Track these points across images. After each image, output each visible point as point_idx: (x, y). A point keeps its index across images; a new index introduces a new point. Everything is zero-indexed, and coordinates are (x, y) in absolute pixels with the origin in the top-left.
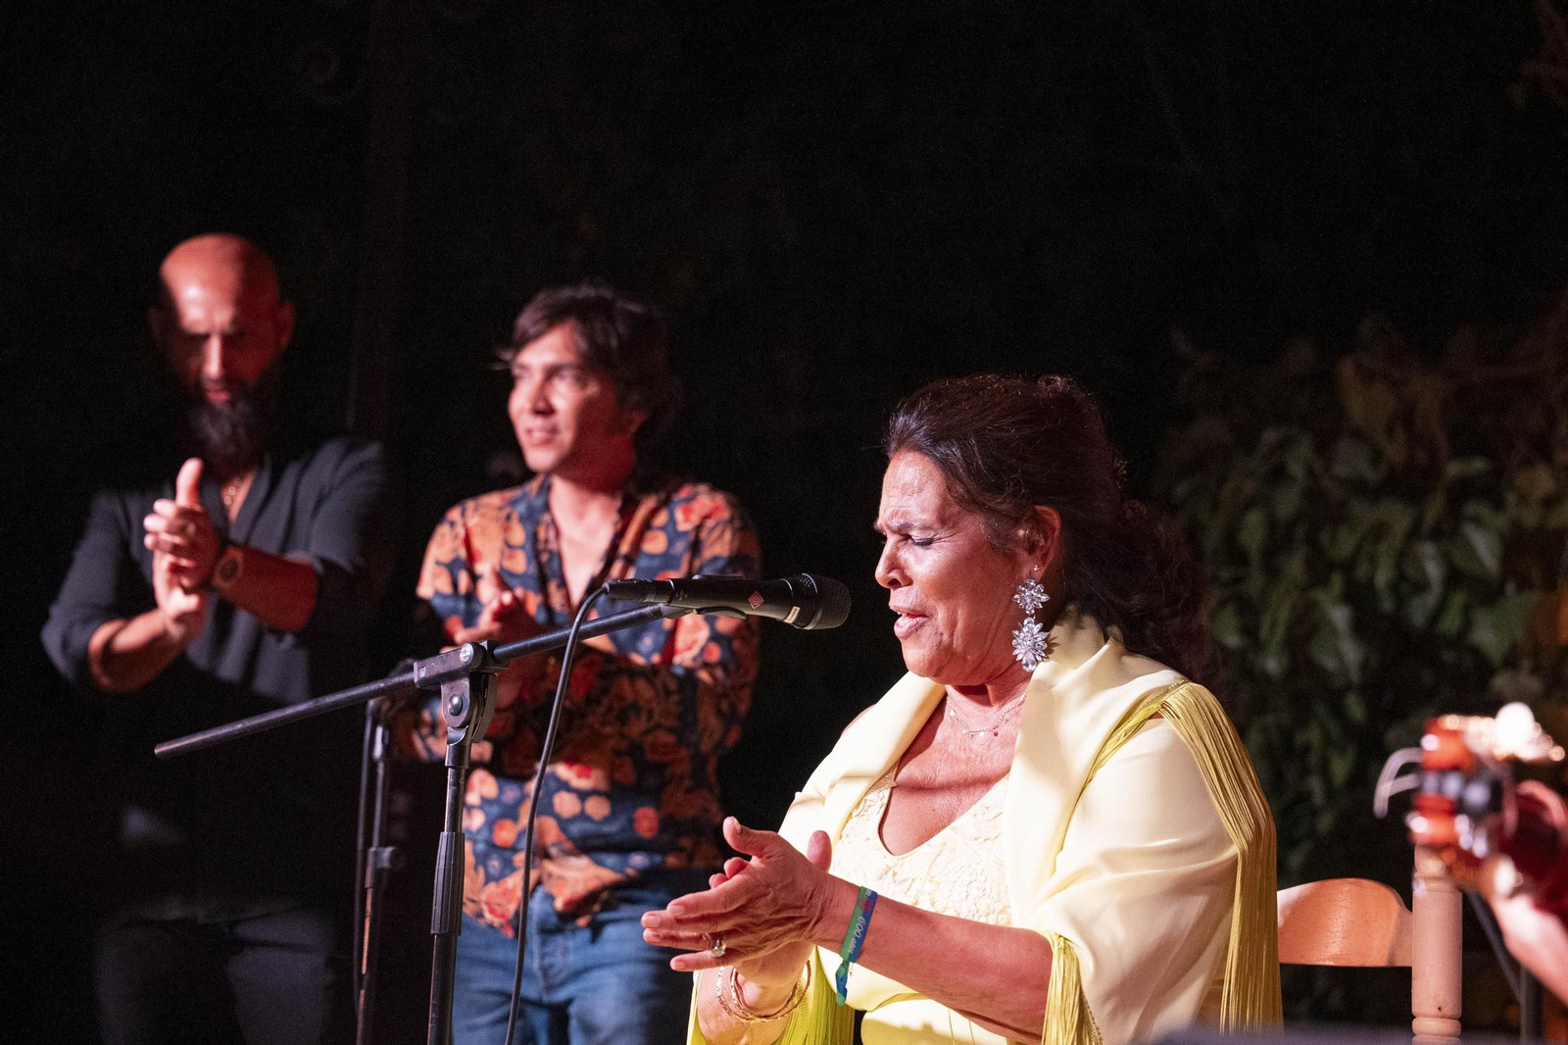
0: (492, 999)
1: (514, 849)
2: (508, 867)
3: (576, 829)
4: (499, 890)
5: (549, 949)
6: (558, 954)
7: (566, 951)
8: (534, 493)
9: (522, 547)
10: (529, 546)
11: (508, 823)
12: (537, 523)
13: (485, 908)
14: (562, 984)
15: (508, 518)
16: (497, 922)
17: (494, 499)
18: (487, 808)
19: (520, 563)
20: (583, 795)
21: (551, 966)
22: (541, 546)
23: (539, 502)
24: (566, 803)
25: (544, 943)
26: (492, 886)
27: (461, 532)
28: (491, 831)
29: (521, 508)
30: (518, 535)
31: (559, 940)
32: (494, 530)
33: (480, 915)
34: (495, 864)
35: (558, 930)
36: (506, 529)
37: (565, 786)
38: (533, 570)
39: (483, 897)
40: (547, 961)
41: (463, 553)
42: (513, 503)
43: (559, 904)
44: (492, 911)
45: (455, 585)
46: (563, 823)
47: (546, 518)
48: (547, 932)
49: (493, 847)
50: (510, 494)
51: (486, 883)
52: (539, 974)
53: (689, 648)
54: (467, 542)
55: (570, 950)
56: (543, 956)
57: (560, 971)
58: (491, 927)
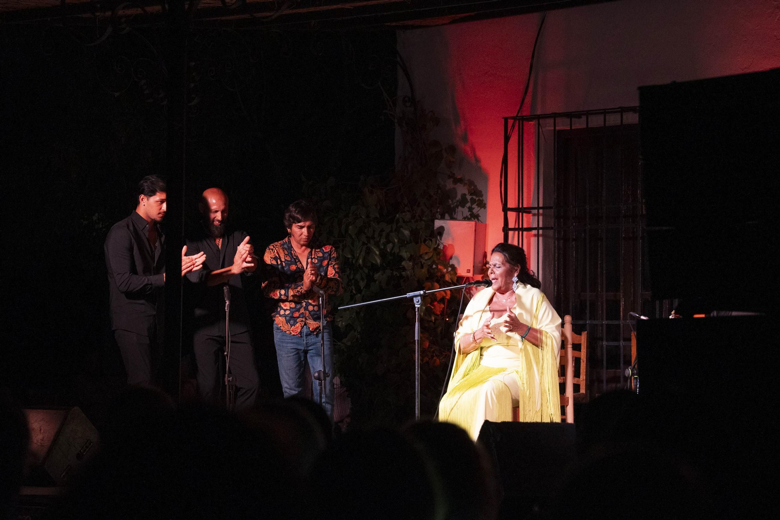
0: (293, 350)
1: (298, 318)
2: (295, 322)
3: (312, 313)
4: (295, 327)
9: (288, 255)
11: (297, 313)
13: (291, 331)
14: (310, 346)
18: (291, 310)
19: (289, 258)
20: (314, 306)
23: (289, 245)
24: (311, 308)
25: (306, 338)
27: (276, 251)
28: (293, 314)
30: (287, 252)
31: (309, 337)
33: (291, 333)
34: (292, 322)
35: (310, 335)
37: (311, 304)
38: (293, 260)
39: (291, 329)
40: (307, 341)
42: (283, 245)
43: (311, 329)
44: (293, 332)
45: (277, 263)
46: (310, 312)
48: (307, 335)
49: (292, 317)
51: (291, 327)
54: (277, 253)
55: (312, 339)
58: (294, 335)
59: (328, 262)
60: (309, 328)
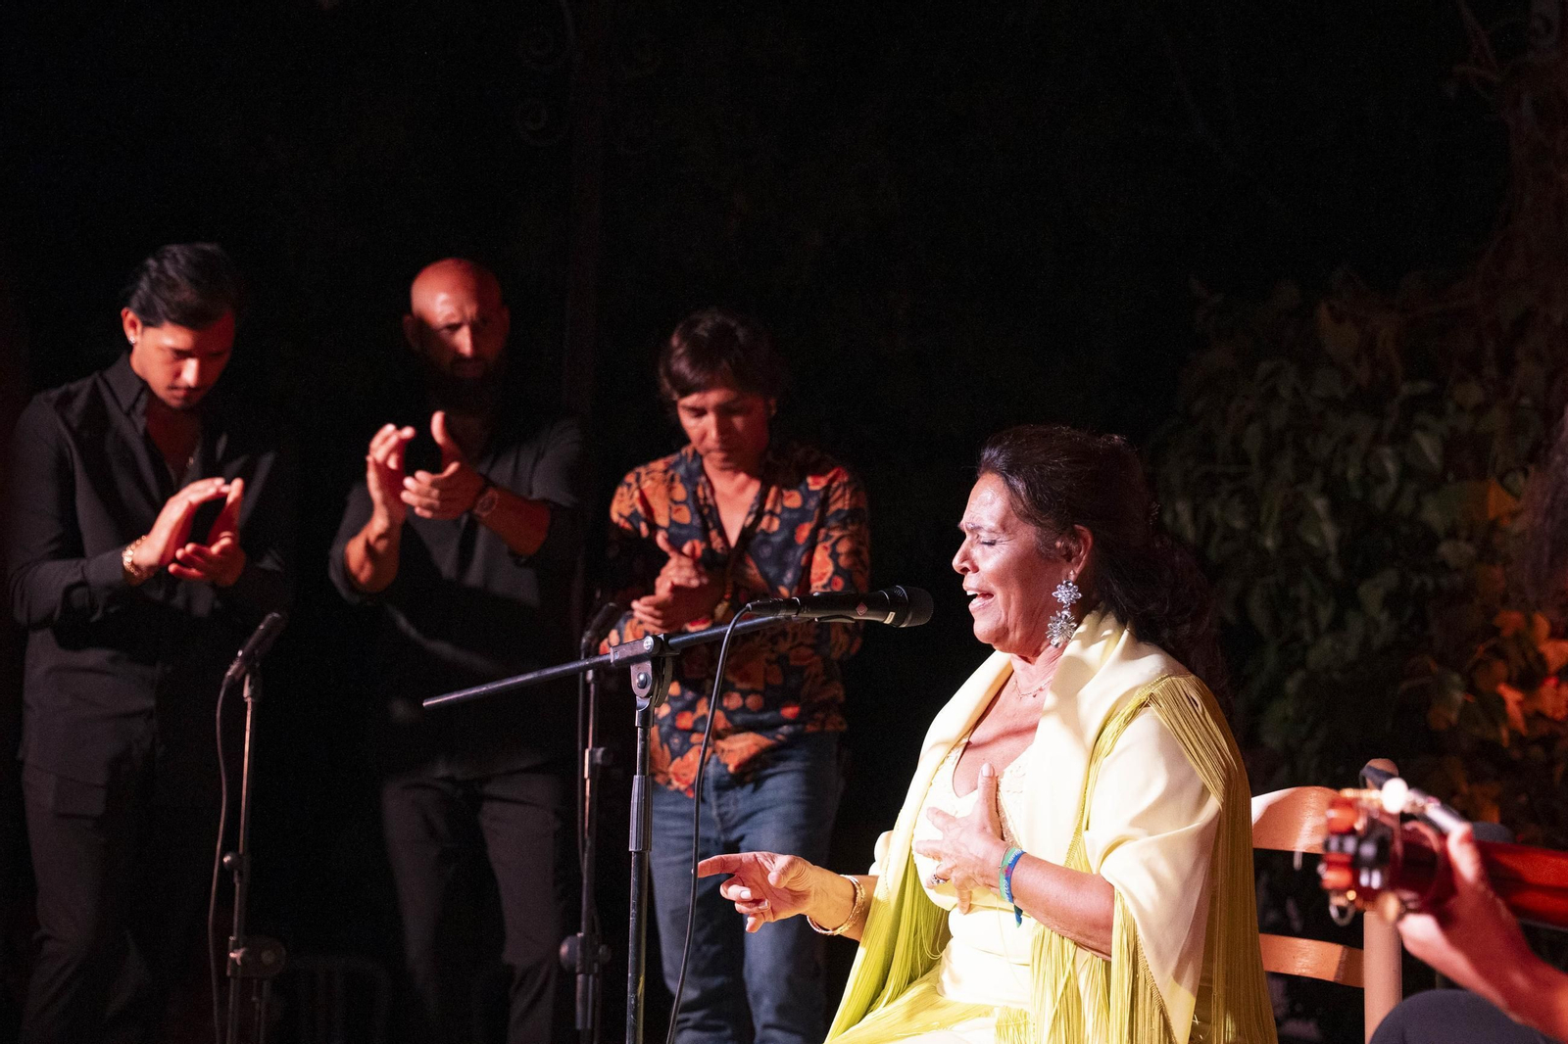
1: (693, 731)
2: (686, 745)
3: (737, 716)
4: (683, 763)
5: (722, 801)
6: (731, 802)
7: (736, 801)
8: (690, 458)
9: (684, 502)
10: (691, 502)
11: (687, 714)
12: (697, 484)
13: (672, 777)
14: (735, 826)
15: (672, 479)
16: (683, 787)
17: (659, 465)
18: (673, 703)
19: (685, 516)
20: (744, 694)
21: (726, 813)
22: (702, 502)
23: (695, 466)
24: (733, 701)
25: (719, 797)
26: (678, 760)
27: (637, 494)
28: (675, 719)
29: (681, 470)
30: (680, 493)
31: (731, 794)
32: (662, 490)
33: (670, 783)
34: (676, 741)
35: (730, 787)
36: (670, 489)
38: (697, 522)
39: (671, 769)
40: (724, 809)
41: (640, 509)
42: (675, 466)
43: (731, 768)
44: (678, 780)
46: (729, 714)
47: (703, 479)
48: (721, 789)
49: (674, 729)
50: (672, 459)
51: (673, 759)
52: (717, 819)
53: (821, 579)
54: (643, 500)
55: (740, 800)
56: (719, 806)
57: (733, 817)
58: (678, 791)
59: (814, 533)
60: (726, 766)
